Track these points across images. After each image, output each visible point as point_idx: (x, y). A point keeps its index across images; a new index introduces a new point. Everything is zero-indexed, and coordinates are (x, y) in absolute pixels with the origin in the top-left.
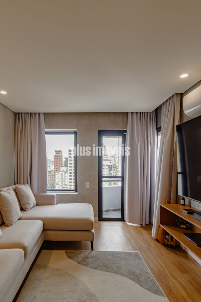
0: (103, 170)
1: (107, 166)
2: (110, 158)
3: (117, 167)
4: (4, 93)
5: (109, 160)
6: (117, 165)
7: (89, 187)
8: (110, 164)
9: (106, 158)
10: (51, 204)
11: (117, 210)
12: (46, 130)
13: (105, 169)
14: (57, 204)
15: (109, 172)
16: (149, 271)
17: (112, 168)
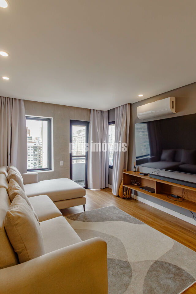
0: (28, 151)
1: (32, 147)
2: (35, 140)
3: (41, 149)
4: (6, 78)
5: (34, 142)
6: (41, 146)
7: (63, 165)
8: (35, 146)
9: (30, 141)
10: (35, 182)
11: (81, 181)
12: (26, 115)
13: (30, 150)
14: (39, 181)
15: (34, 152)
16: (127, 214)
17: (36, 149)
